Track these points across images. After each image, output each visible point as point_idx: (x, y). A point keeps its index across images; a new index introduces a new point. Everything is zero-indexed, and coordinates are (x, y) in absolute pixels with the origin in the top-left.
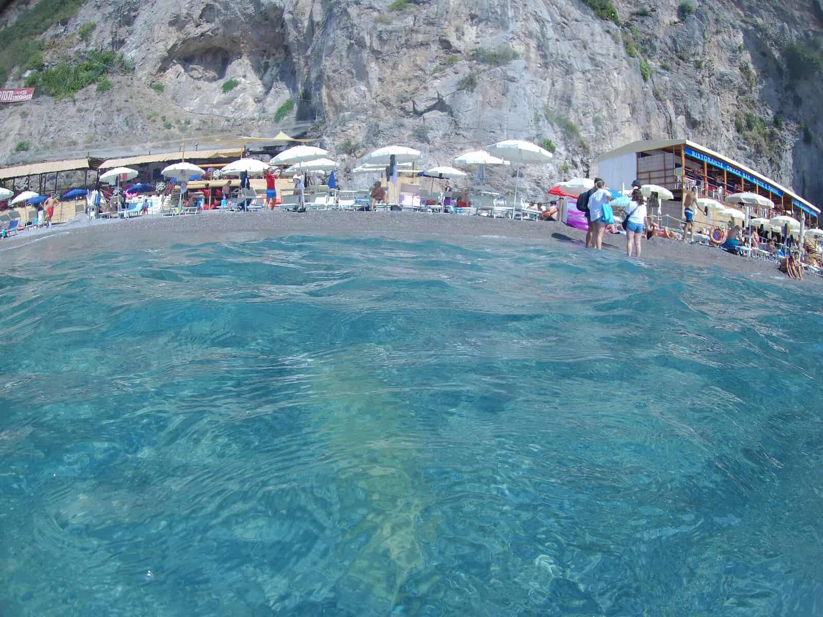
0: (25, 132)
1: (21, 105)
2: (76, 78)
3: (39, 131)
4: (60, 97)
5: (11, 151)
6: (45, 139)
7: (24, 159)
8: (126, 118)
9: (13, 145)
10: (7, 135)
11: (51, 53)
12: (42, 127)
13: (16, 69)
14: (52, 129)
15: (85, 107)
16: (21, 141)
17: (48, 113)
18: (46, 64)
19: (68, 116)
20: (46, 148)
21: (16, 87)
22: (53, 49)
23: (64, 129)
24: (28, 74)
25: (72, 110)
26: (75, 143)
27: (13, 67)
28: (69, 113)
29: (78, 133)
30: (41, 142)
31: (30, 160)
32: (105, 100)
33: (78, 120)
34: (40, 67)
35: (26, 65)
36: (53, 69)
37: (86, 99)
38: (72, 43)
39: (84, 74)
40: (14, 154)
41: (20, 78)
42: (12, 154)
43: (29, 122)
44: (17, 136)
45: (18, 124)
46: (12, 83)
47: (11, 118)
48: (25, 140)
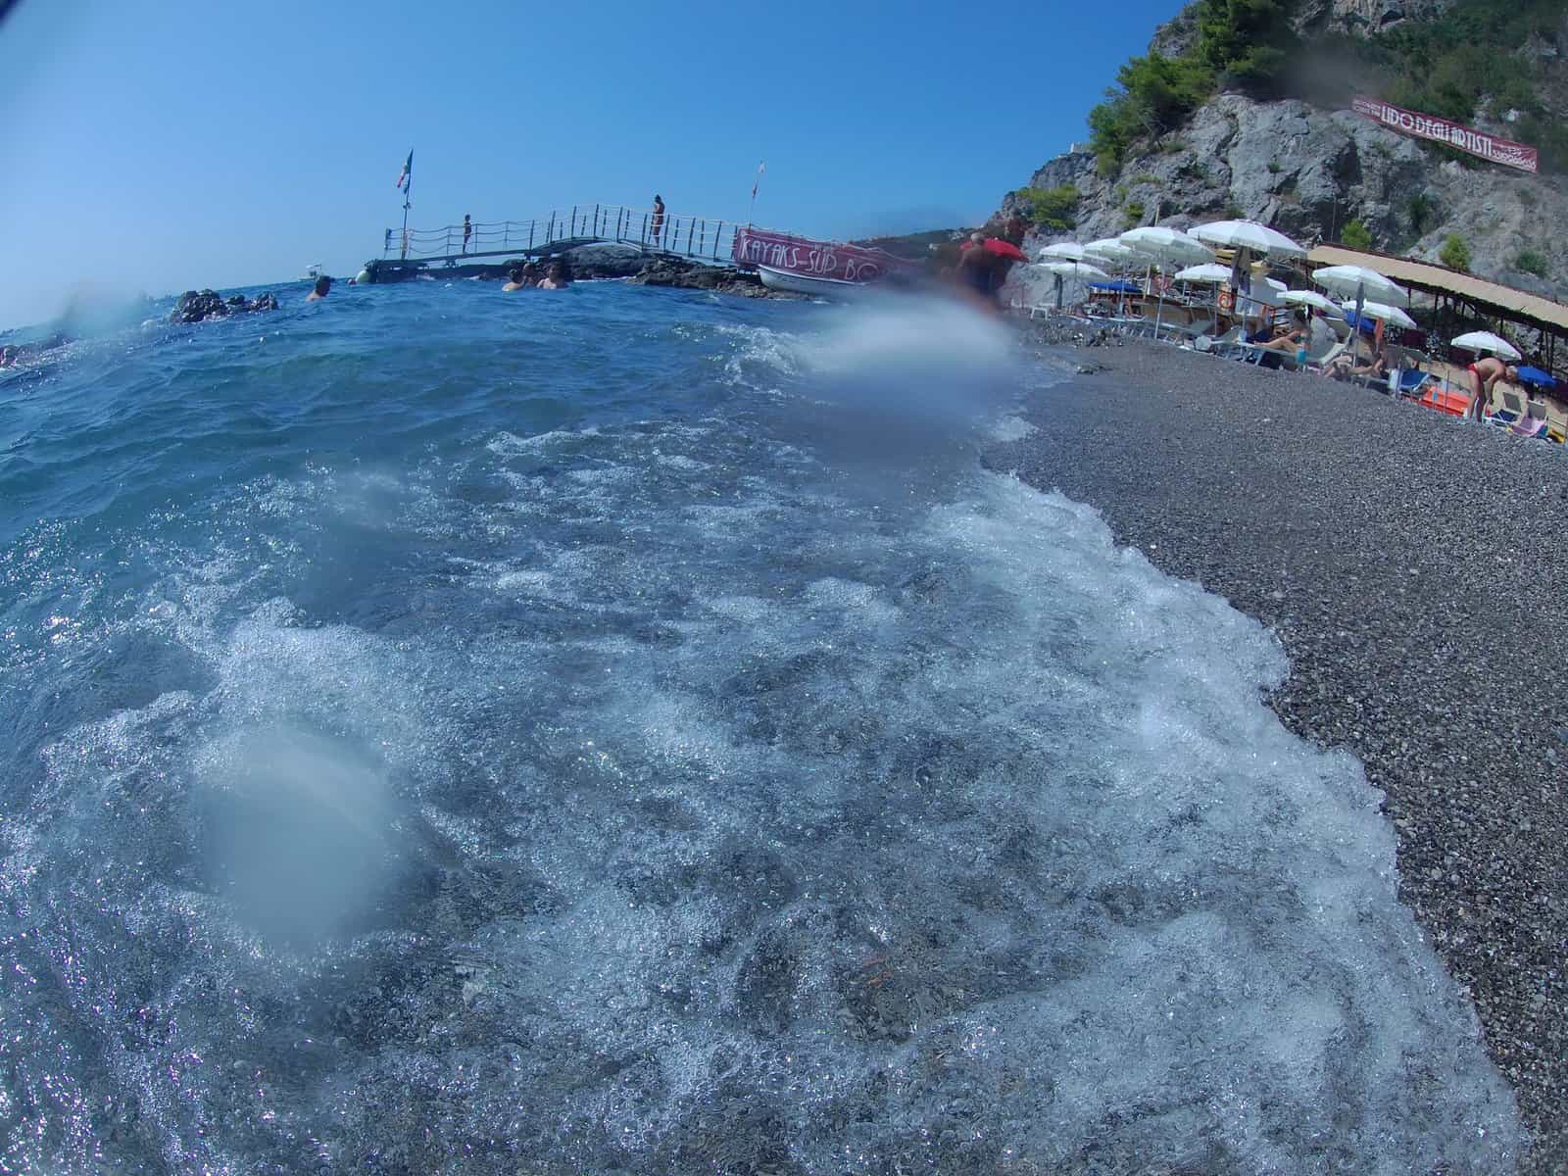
0: (1535, 235)
1: (1518, 176)
3: (1564, 247)
5: (1505, 261)
7: (1535, 290)
9: (1511, 252)
10: (1495, 225)
11: (1548, 89)
13: (1487, 101)
16: (1529, 250)
18: (1547, 110)
21: (1495, 134)
24: (1513, 116)
27: (1479, 93)
34: (1538, 113)
35: (1504, 97)
40: (1513, 271)
41: (1501, 121)
42: (1508, 268)
43: (1541, 219)
44: (1517, 236)
45: (1517, 213)
46: (1486, 125)
47: (1498, 194)
48: (1535, 253)
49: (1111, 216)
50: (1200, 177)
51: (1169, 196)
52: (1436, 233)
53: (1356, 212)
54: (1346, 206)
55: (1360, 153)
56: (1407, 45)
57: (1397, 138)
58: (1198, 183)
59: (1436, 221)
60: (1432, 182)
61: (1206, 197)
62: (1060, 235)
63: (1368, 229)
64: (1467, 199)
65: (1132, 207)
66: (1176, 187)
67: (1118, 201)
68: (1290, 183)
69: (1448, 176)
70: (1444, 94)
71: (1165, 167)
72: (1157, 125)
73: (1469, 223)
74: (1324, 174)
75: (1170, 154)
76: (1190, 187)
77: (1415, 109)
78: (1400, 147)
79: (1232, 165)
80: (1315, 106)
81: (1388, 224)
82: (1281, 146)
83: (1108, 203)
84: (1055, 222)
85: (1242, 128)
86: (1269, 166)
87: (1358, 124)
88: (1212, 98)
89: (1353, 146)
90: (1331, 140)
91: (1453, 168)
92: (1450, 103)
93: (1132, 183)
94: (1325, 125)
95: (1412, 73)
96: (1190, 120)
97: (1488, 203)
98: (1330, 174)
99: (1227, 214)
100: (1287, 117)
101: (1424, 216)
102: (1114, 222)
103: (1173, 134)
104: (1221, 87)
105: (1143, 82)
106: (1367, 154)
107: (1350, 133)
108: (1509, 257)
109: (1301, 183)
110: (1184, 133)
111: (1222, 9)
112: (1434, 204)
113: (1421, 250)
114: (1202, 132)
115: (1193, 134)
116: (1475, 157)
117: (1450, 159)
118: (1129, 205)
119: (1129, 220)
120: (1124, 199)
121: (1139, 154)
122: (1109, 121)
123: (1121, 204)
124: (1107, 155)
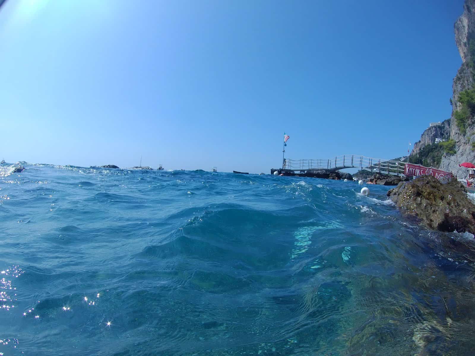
49: (466, 147)
62: (452, 155)
65: (473, 143)
67: (467, 142)
72: (472, 114)
83: (464, 143)
84: (451, 152)
93: (470, 135)
102: (467, 149)
105: (466, 100)
118: (471, 143)
119: (473, 147)
120: (469, 141)
121: (469, 125)
122: (460, 115)
123: (468, 143)
124: (461, 127)
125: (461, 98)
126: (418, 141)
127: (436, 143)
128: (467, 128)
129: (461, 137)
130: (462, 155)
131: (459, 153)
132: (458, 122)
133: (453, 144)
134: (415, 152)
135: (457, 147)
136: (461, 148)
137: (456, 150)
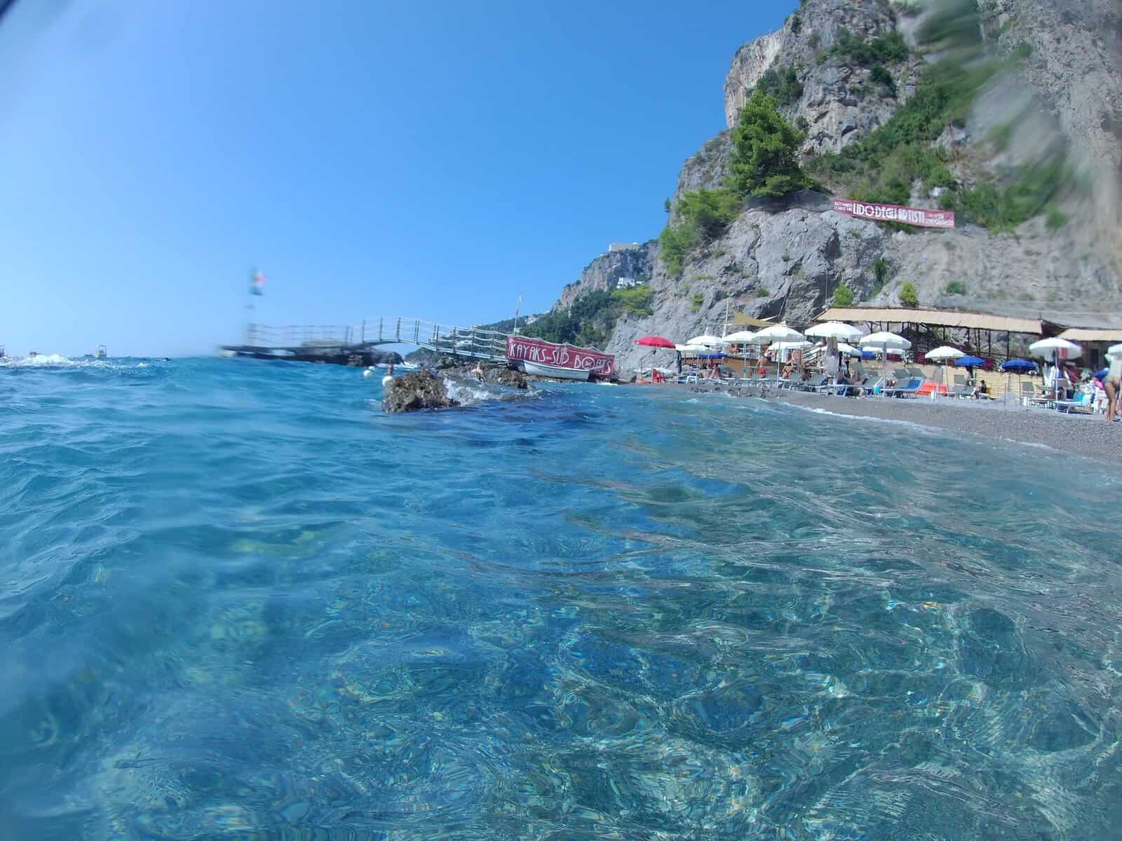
0: (957, 268)
1: (943, 232)
2: (1010, 205)
3: (976, 272)
4: (993, 230)
5: (940, 290)
6: (989, 285)
7: (960, 304)
8: (1097, 271)
9: (943, 284)
10: (930, 269)
11: (959, 166)
12: (981, 268)
13: (918, 184)
14: (994, 272)
15: (1034, 247)
16: (954, 279)
17: (983, 250)
18: (959, 181)
19: (1013, 258)
20: (991, 296)
21: (926, 207)
22: (961, 162)
23: (1013, 277)
24: (936, 192)
25: (1018, 251)
26: (1032, 299)
27: (912, 180)
28: (1014, 255)
29: (1035, 285)
30: (982, 287)
31: (969, 308)
32: (1061, 241)
33: (1029, 266)
34: (952, 186)
35: (930, 180)
36: (972, 189)
37: (1033, 237)
38: (984, 154)
39: (1020, 201)
40: (945, 296)
41: (928, 197)
42: (942, 295)
43: (960, 257)
44: (945, 272)
45: (943, 256)
46: (919, 201)
47: (931, 248)
48: (958, 280)
49: (679, 303)
50: (737, 271)
51: (720, 287)
52: (893, 282)
53: (839, 279)
54: (834, 275)
55: (840, 238)
56: (864, 154)
57: (863, 223)
58: (737, 275)
59: (892, 273)
60: (888, 248)
61: (743, 284)
62: (643, 319)
63: (848, 287)
64: (911, 255)
65: (696, 297)
66: (724, 280)
67: (683, 293)
68: (797, 267)
69: (898, 242)
70: (891, 187)
71: (714, 267)
72: (705, 238)
73: (914, 271)
74: (819, 256)
75: (716, 258)
76: (733, 279)
77: (873, 201)
78: (867, 229)
79: (758, 260)
80: (810, 211)
81: (861, 281)
82: (790, 243)
83: (676, 295)
84: (641, 311)
85: (763, 234)
86: (783, 258)
87: (837, 219)
88: (741, 215)
89: (836, 235)
90: (822, 233)
91: (901, 236)
92: (895, 192)
93: (693, 281)
94: (817, 224)
95: (869, 176)
96: (727, 232)
97: (925, 255)
98: (822, 256)
99: (758, 293)
100: (793, 222)
101: (883, 272)
102: (681, 308)
103: (717, 242)
104: (746, 207)
105: (696, 210)
106: (846, 237)
107: (834, 226)
108: (942, 287)
109: (804, 266)
110: (724, 242)
111: (749, 154)
112: (889, 263)
113: (885, 294)
114: (737, 240)
115: (731, 242)
116: (914, 226)
117: (898, 231)
118: (693, 296)
119: (694, 305)
120: (688, 292)
121: (694, 260)
122: (673, 239)
123: (685, 295)
124: (674, 262)
125: (685, 205)
126: (575, 281)
127: (618, 287)
128: (687, 265)
129: (670, 284)
130: (668, 318)
131: (660, 314)
132: (666, 251)
133: (646, 295)
134: (565, 305)
135: (657, 302)
136: (667, 304)
137: (654, 307)
